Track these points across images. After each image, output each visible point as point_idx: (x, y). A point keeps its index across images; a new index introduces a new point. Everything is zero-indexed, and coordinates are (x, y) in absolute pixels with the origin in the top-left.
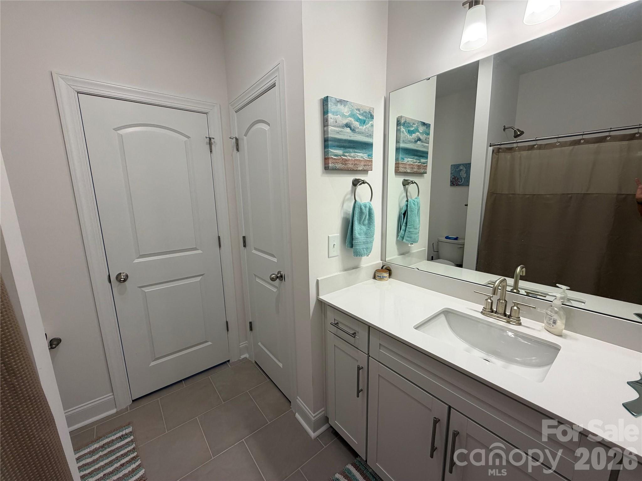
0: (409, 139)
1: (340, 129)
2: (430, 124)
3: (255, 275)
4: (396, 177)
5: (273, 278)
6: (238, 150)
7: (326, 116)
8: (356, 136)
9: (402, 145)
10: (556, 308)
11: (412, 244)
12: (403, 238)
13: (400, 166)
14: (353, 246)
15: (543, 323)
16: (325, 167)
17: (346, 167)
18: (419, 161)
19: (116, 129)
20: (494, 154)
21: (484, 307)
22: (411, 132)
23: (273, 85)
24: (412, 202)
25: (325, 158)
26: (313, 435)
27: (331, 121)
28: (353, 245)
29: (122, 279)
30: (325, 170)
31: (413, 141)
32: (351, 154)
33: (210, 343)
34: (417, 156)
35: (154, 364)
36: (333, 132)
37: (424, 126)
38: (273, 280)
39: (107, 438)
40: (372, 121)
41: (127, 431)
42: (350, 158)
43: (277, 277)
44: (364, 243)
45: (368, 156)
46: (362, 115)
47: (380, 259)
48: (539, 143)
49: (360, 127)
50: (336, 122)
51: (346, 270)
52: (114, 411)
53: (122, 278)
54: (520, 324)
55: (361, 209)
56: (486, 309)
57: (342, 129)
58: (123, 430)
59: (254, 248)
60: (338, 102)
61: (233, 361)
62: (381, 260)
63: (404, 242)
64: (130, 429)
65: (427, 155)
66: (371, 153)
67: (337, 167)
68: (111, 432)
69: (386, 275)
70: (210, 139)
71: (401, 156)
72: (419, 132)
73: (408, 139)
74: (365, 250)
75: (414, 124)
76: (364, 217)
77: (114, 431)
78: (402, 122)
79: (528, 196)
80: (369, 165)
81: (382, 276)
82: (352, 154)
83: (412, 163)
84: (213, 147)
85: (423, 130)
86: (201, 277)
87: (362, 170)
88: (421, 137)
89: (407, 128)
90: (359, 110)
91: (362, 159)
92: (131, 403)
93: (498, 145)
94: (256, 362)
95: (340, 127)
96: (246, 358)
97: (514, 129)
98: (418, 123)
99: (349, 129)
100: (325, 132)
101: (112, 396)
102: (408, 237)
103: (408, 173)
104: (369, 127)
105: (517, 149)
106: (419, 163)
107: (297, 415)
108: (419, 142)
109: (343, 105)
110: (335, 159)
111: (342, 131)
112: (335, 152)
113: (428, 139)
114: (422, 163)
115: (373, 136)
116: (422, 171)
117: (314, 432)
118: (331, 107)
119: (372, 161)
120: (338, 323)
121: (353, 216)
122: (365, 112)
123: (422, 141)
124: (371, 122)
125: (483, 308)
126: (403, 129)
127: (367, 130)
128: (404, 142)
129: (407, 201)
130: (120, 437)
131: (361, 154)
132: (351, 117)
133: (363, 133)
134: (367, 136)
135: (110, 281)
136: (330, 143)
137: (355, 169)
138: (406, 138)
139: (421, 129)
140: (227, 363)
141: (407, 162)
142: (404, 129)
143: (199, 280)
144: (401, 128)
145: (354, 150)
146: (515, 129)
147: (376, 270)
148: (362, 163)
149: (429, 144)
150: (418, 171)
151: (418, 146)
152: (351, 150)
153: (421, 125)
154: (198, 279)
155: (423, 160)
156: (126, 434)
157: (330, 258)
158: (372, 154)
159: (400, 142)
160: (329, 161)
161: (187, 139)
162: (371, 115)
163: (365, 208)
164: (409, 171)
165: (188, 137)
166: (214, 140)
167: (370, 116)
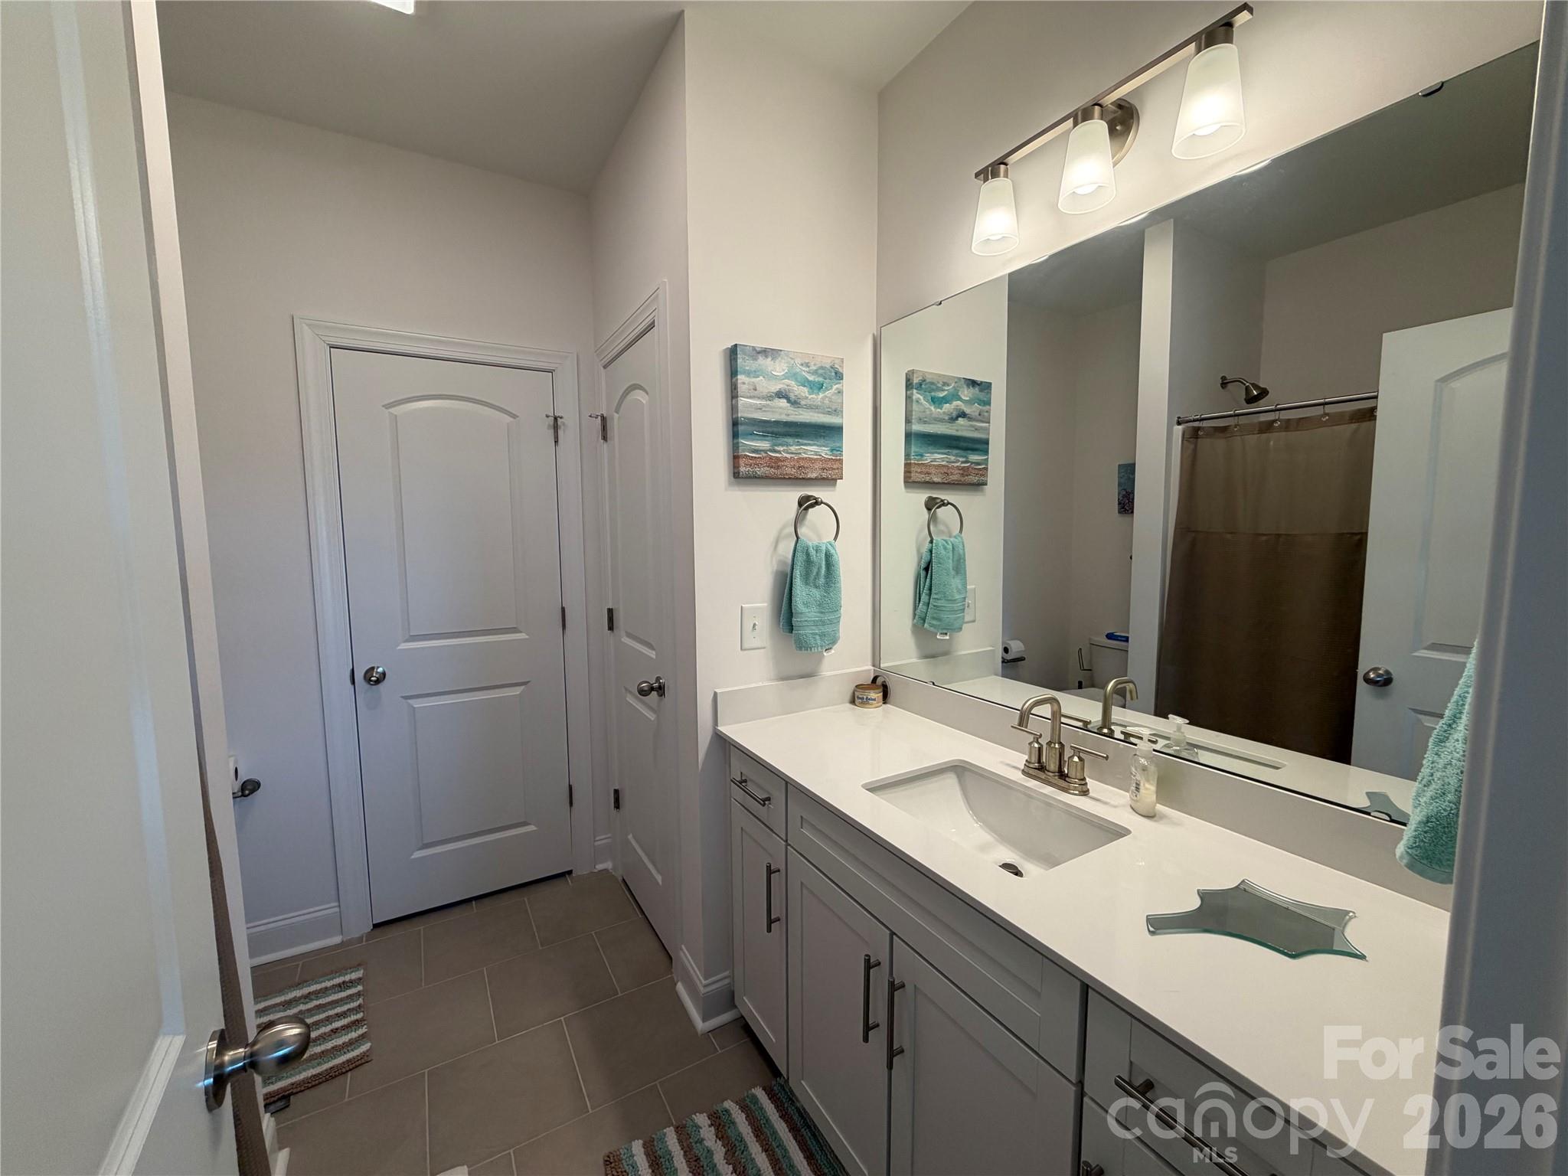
0: (933, 416)
1: (764, 402)
2: (991, 384)
3: (626, 689)
4: (907, 492)
5: (643, 691)
6: (605, 438)
7: (734, 380)
8: (801, 412)
9: (916, 427)
10: (1142, 757)
11: (946, 634)
12: (924, 620)
13: (912, 469)
14: (793, 629)
15: (1127, 791)
16: (734, 473)
17: (778, 472)
18: (964, 459)
19: (388, 406)
20: (1185, 442)
21: (1027, 761)
22: (937, 402)
23: (651, 325)
24: (940, 545)
25: (734, 456)
26: (701, 1025)
27: (742, 388)
28: (792, 626)
29: (374, 679)
30: (734, 477)
31: (947, 418)
32: (791, 448)
33: (532, 828)
34: (957, 448)
35: (420, 855)
36: (748, 406)
37: (973, 386)
38: (643, 693)
39: (316, 983)
40: (840, 383)
41: (354, 976)
42: (788, 456)
43: (652, 689)
44: (816, 624)
45: (832, 450)
46: (815, 372)
47: (870, 662)
48: (1284, 415)
49: (810, 397)
50: (755, 390)
51: (783, 679)
52: (337, 940)
53: (373, 676)
54: (1085, 793)
55: (808, 555)
56: (1029, 762)
57: (768, 402)
58: (347, 974)
59: (626, 632)
60: (759, 353)
61: (579, 874)
62: (874, 666)
63: (926, 629)
64: (359, 974)
65: (986, 446)
66: (838, 445)
67: (756, 473)
68: (325, 975)
69: (877, 695)
70: (556, 419)
71: (914, 449)
72: (960, 399)
73: (931, 414)
74: (818, 637)
75: (945, 384)
76: (815, 571)
77: (332, 972)
78: (916, 381)
79: (1264, 538)
80: (834, 469)
81: (865, 697)
82: (793, 448)
83: (944, 463)
84: (560, 433)
85: (970, 395)
86: (522, 687)
87: (816, 479)
88: (967, 410)
89: (927, 393)
90: (807, 365)
91: (816, 457)
92: (370, 930)
93: (1194, 421)
94: (624, 880)
95: (763, 398)
96: (606, 870)
97: (1245, 384)
98: (956, 382)
99: (785, 401)
100: (733, 409)
101: (337, 909)
102: (934, 618)
103: (934, 483)
104: (833, 395)
105: (1236, 429)
106: (963, 462)
107: (680, 987)
108: (961, 421)
109: (770, 359)
110: (752, 457)
111: (768, 405)
112: (752, 444)
113: (986, 414)
114: (972, 463)
115: (842, 412)
116: (975, 479)
117: (704, 1020)
118: (742, 362)
119: (841, 461)
120: (745, 781)
121: (793, 569)
122: (822, 368)
123: (969, 418)
124: (837, 386)
125: (1025, 762)
126: (916, 395)
127: (827, 401)
128: (921, 421)
129: (931, 542)
130: (339, 985)
131: (814, 448)
132: (789, 379)
133: (817, 407)
134: (829, 413)
135: (353, 682)
136: (741, 428)
137: (801, 477)
138: (928, 413)
139: (966, 392)
140: (567, 876)
141: (932, 461)
142: (919, 396)
143: (518, 693)
144: (912, 394)
145: (797, 440)
146: (1248, 384)
147: (856, 686)
148: (818, 465)
149: (989, 423)
150: (963, 479)
151: (960, 428)
152: (790, 440)
153: (965, 386)
154: (517, 691)
155: (975, 457)
156: (351, 981)
157: (745, 650)
158: (841, 447)
159: (911, 422)
160: (738, 462)
161: (512, 419)
162: (836, 373)
163: (817, 552)
164: (936, 480)
165: (514, 416)
166: (562, 420)
167: (833, 374)
